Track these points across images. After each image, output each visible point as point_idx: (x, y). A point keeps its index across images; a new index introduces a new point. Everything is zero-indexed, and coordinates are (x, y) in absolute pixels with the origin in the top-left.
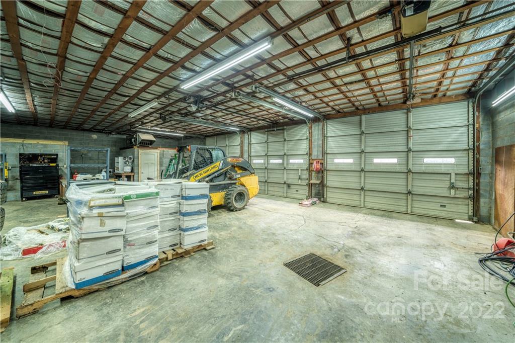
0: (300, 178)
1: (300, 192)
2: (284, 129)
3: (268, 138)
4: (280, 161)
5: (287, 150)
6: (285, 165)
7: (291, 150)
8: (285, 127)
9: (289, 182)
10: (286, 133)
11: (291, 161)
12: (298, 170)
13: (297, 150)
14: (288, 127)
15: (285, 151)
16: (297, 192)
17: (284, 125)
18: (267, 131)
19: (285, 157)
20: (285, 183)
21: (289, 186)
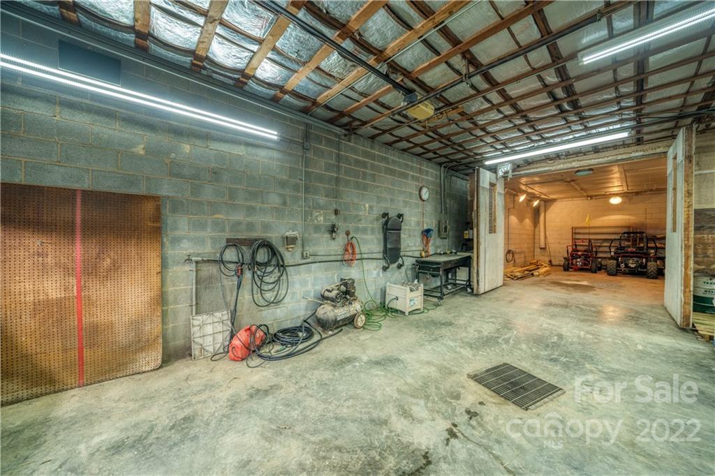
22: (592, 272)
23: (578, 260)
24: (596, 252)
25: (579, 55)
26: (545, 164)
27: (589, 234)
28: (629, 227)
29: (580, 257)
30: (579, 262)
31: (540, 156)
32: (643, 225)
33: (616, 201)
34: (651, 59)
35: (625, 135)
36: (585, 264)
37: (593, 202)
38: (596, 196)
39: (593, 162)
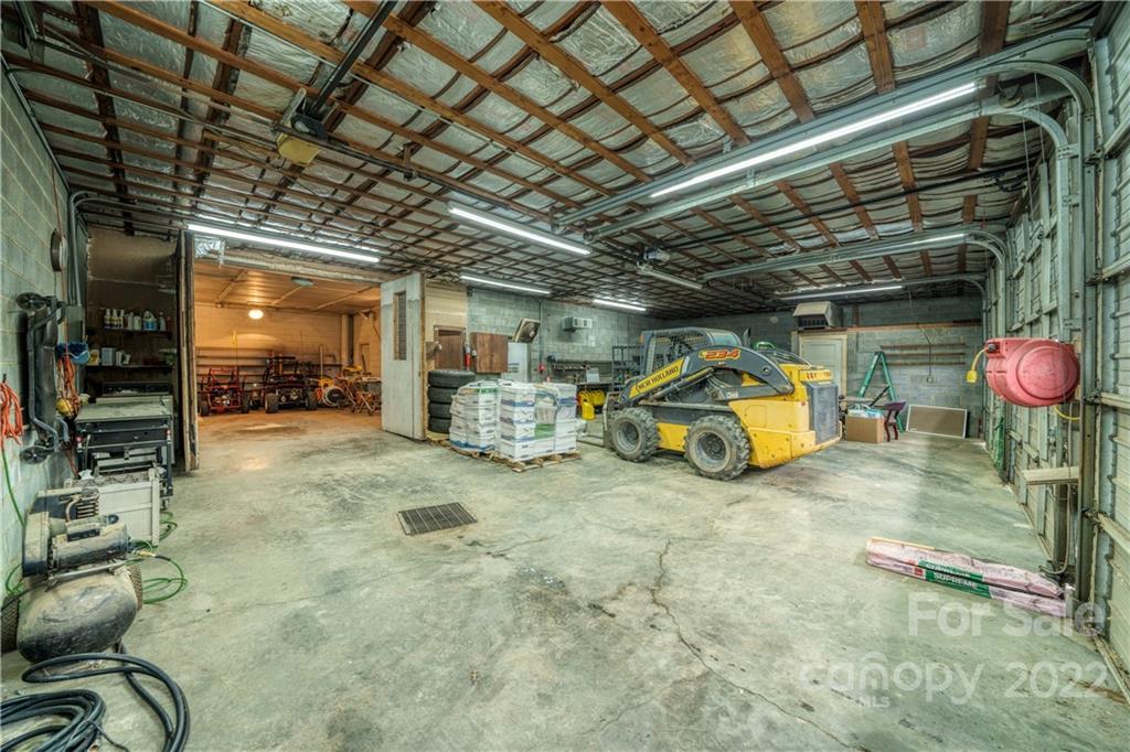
22: (243, 412)
23: (224, 397)
24: (243, 384)
25: (451, 203)
26: (259, 256)
27: (237, 358)
28: (270, 351)
29: (226, 393)
30: (226, 400)
31: (270, 246)
32: (283, 349)
33: (256, 315)
34: (461, 227)
35: (375, 260)
36: (235, 402)
37: (225, 311)
38: (230, 303)
39: (320, 273)
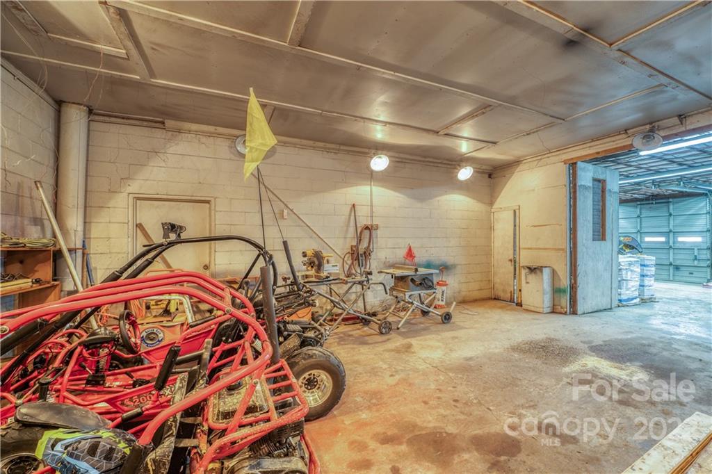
0: (696, 259)
1: (695, 274)
2: (668, 202)
3: (640, 212)
4: (663, 239)
5: (674, 226)
6: (671, 244)
7: (681, 226)
8: (671, 200)
9: (678, 263)
10: (671, 207)
11: (680, 239)
12: (694, 249)
13: (692, 226)
14: (675, 200)
15: (671, 227)
16: (691, 275)
17: (668, 198)
18: (640, 204)
19: (671, 234)
20: (671, 264)
21: (677, 268)
